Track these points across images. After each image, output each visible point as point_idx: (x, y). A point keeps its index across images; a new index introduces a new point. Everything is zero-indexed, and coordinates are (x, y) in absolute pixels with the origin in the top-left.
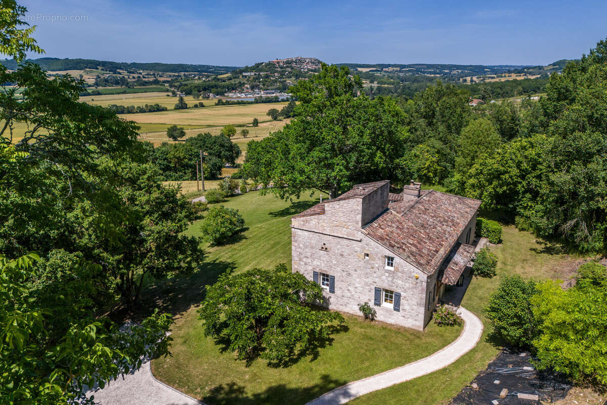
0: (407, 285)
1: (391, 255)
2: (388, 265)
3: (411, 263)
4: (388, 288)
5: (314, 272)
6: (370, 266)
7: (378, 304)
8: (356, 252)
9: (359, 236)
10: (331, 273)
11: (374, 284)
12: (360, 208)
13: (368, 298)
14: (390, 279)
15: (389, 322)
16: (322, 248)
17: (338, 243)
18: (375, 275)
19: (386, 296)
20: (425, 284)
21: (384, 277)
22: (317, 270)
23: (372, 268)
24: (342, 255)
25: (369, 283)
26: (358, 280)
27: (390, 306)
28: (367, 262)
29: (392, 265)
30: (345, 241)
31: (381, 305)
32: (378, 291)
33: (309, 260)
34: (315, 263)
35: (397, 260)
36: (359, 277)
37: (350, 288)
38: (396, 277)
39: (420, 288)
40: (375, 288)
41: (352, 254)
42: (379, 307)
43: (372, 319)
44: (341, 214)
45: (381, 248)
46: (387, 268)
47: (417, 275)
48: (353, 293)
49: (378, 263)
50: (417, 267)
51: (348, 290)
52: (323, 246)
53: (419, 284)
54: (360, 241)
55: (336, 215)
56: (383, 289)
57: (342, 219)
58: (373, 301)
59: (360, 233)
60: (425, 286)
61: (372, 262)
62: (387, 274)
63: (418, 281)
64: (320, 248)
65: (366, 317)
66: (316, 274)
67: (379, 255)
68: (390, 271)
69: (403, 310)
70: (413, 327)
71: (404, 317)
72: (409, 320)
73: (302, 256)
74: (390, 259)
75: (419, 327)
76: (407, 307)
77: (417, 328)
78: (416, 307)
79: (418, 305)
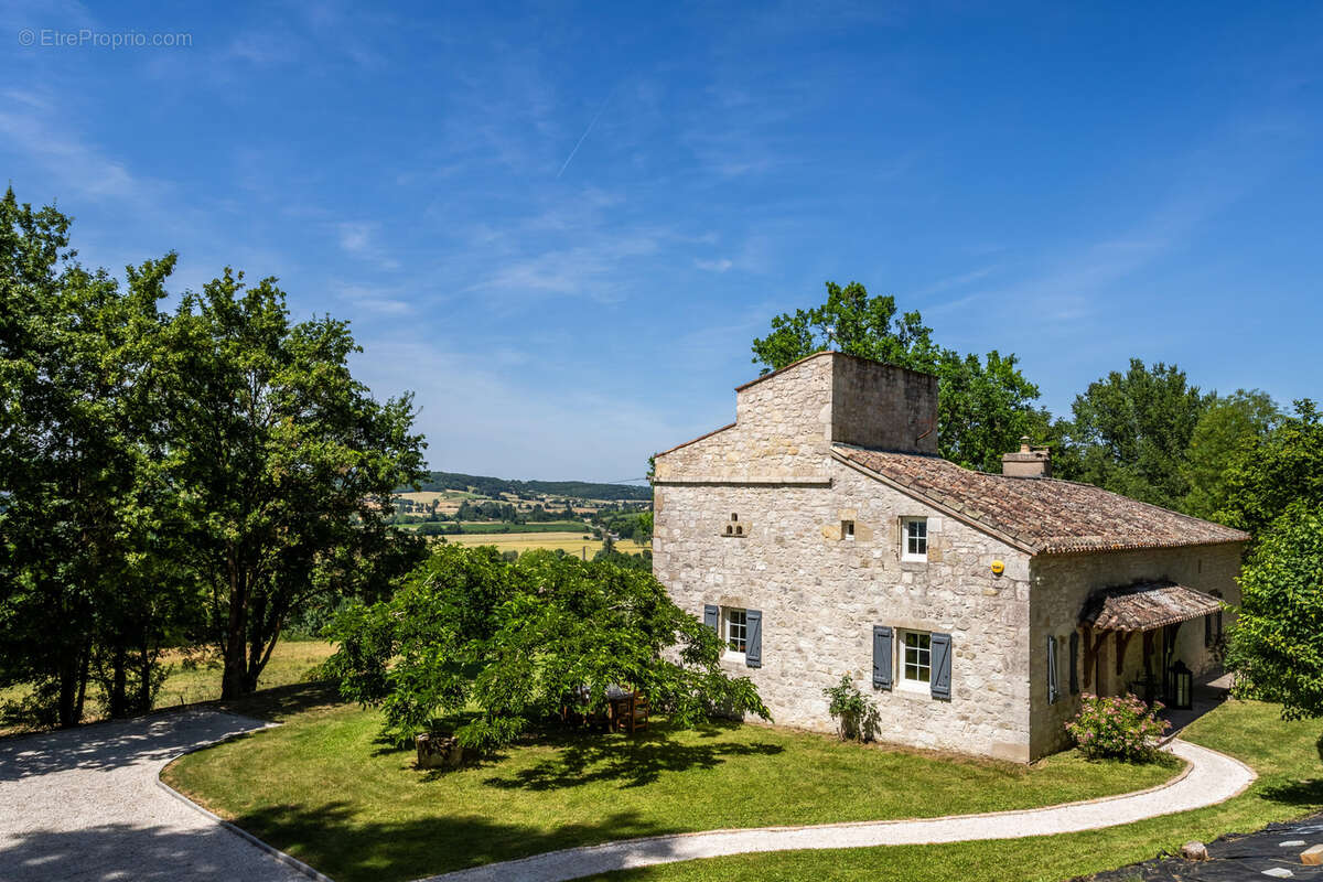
0: (970, 602)
1: (918, 509)
2: (912, 549)
3: (978, 524)
4: (912, 624)
5: (706, 607)
6: (857, 562)
7: (883, 684)
8: (819, 522)
9: (827, 469)
10: (750, 604)
11: (870, 617)
12: (827, 384)
13: (856, 662)
14: (917, 592)
15: (919, 745)
16: (730, 529)
17: (771, 505)
18: (873, 588)
19: (911, 656)
20: (1024, 590)
21: (899, 589)
22: (716, 601)
23: (865, 565)
24: (780, 541)
25: (855, 616)
26: (825, 611)
27: (922, 688)
28: (850, 551)
29: (922, 550)
30: (789, 493)
31: (895, 688)
32: (882, 636)
33: (695, 573)
34: (710, 579)
35: (936, 522)
36: (831, 603)
37: (803, 644)
38: (934, 582)
39: (1010, 606)
40: (875, 627)
41: (808, 530)
42: (886, 696)
43: (869, 739)
44: (778, 416)
45: (889, 494)
46: (908, 557)
47: (999, 563)
48: (812, 657)
49: (883, 543)
50: (995, 532)
51: (799, 650)
52: (732, 523)
53: (1006, 594)
54: (829, 485)
55: (766, 422)
56: (899, 629)
57: (781, 428)
58: (869, 677)
59: (828, 460)
60: (1027, 595)
61: (866, 545)
62: (907, 577)
63: (1003, 582)
64: (724, 531)
65: (850, 733)
66: (711, 611)
67: (884, 520)
68: (918, 564)
69: (960, 692)
70: (998, 754)
71: (966, 718)
72: (981, 727)
73: (677, 565)
74: (917, 527)
75: (1016, 748)
76: (972, 682)
77: (1010, 757)
78: (1000, 676)
79: (1007, 667)
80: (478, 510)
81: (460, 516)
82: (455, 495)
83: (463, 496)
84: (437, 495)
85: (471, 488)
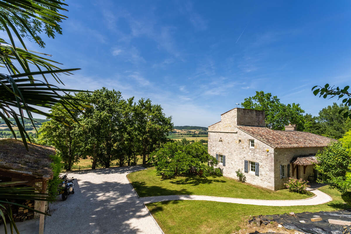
0: (262, 157)
1: (252, 138)
2: (252, 146)
3: (264, 141)
4: (251, 160)
5: (216, 154)
6: (242, 148)
7: (246, 172)
8: (235, 140)
9: (236, 130)
10: (223, 154)
11: (244, 158)
12: (236, 114)
13: (241, 167)
14: (252, 154)
15: (253, 184)
16: (220, 140)
17: (227, 136)
18: (244, 153)
19: (252, 167)
20: (273, 155)
21: (249, 153)
22: (218, 153)
23: (243, 148)
24: (228, 143)
25: (241, 158)
26: (236, 157)
27: (253, 173)
28: (240, 145)
29: (254, 146)
30: (230, 134)
31: (249, 173)
32: (246, 162)
33: (214, 148)
34: (217, 149)
35: (256, 141)
36: (237, 155)
37: (233, 162)
38: (256, 152)
39: (270, 158)
40: (245, 160)
41: (233, 141)
42: (247, 174)
43: (244, 182)
44: (228, 120)
45: (247, 135)
46: (251, 147)
47: (268, 149)
48: (234, 165)
49: (246, 144)
50: (267, 143)
51: (232, 164)
52: (220, 139)
53: (269, 156)
54: (236, 133)
55: (226, 121)
56: (249, 161)
57: (228, 122)
58: (244, 170)
59: (236, 128)
60: (273, 156)
61: (243, 144)
62: (251, 151)
63: (269, 153)
64: (219, 141)
65: (241, 180)
66: (217, 155)
67: (246, 140)
68: (252, 149)
69: (261, 175)
70: (268, 188)
71: (262, 180)
72: (265, 182)
73: (212, 146)
74: (253, 141)
75: (272, 187)
76: (263, 173)
77: (270, 189)
78: (268, 172)
79: (270, 170)
80: (202, 133)
81: (199, 134)
82: (198, 130)
83: (200, 130)
84: (195, 130)
85: (201, 129)
